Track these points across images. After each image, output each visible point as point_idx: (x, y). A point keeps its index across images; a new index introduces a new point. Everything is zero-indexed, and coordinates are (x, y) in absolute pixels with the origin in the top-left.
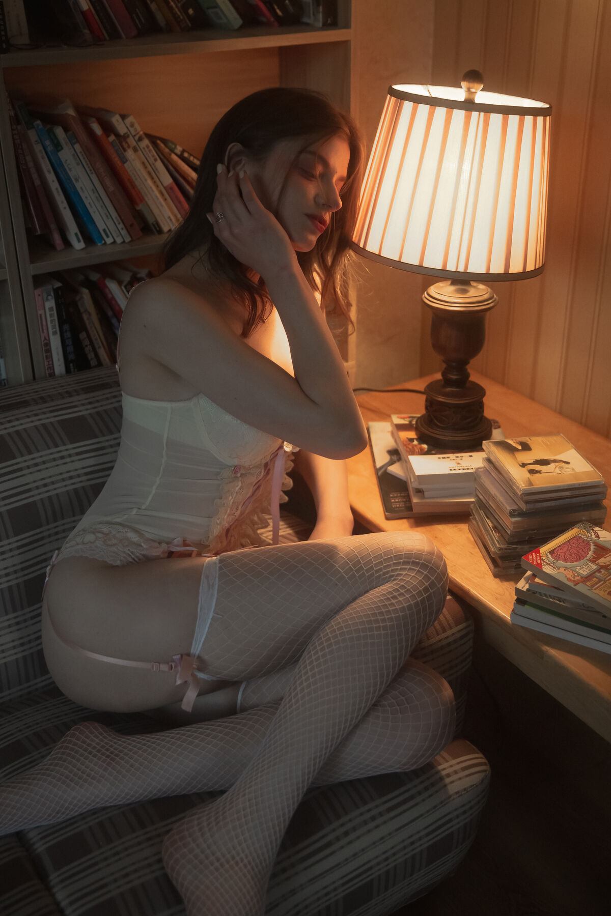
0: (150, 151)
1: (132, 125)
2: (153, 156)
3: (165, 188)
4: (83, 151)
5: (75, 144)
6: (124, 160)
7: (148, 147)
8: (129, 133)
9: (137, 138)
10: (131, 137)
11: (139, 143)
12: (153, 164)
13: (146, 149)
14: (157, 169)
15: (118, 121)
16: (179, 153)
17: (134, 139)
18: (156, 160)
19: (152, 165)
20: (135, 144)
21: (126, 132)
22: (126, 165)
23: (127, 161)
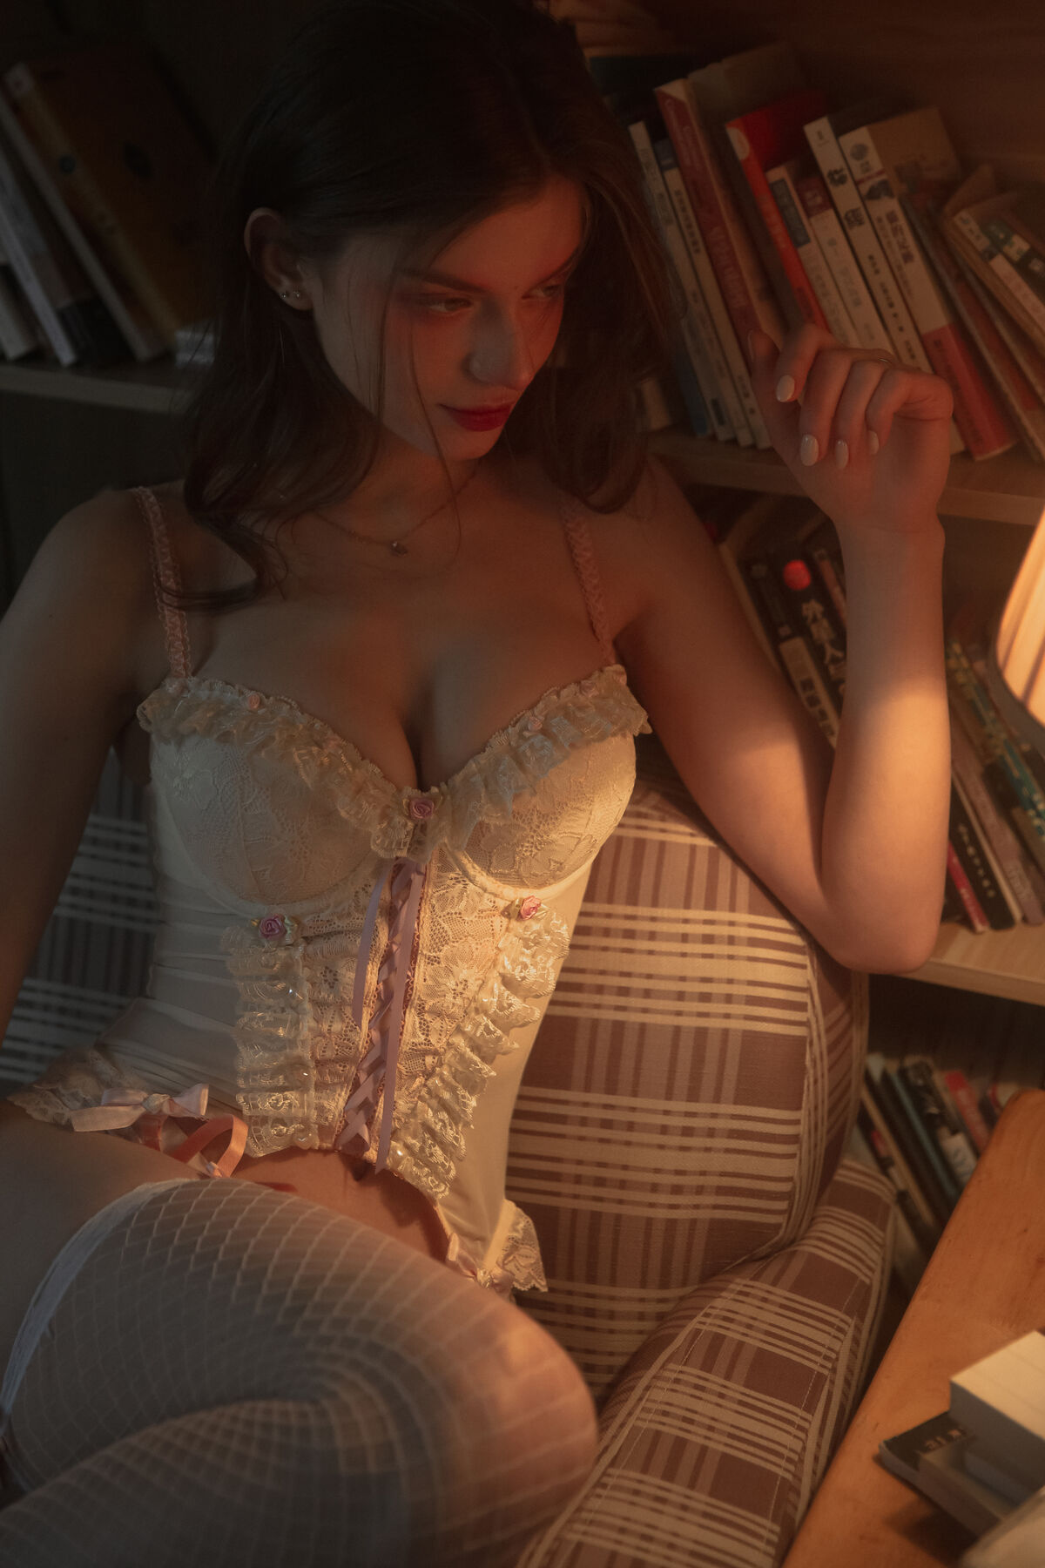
0: (896, 231)
1: (860, 152)
2: (903, 246)
3: (922, 339)
4: (687, 189)
5: (670, 167)
6: (798, 238)
7: (892, 218)
8: (846, 172)
9: (865, 188)
10: (850, 184)
11: (869, 204)
12: (900, 267)
13: (885, 221)
14: (906, 283)
15: (820, 135)
16: (1016, 258)
17: (858, 189)
18: (908, 258)
19: (896, 270)
20: (857, 203)
21: (838, 168)
22: (803, 250)
23: (807, 241)
